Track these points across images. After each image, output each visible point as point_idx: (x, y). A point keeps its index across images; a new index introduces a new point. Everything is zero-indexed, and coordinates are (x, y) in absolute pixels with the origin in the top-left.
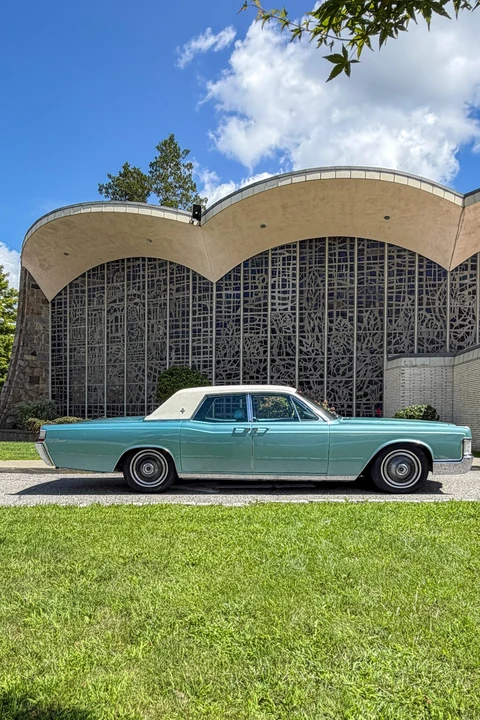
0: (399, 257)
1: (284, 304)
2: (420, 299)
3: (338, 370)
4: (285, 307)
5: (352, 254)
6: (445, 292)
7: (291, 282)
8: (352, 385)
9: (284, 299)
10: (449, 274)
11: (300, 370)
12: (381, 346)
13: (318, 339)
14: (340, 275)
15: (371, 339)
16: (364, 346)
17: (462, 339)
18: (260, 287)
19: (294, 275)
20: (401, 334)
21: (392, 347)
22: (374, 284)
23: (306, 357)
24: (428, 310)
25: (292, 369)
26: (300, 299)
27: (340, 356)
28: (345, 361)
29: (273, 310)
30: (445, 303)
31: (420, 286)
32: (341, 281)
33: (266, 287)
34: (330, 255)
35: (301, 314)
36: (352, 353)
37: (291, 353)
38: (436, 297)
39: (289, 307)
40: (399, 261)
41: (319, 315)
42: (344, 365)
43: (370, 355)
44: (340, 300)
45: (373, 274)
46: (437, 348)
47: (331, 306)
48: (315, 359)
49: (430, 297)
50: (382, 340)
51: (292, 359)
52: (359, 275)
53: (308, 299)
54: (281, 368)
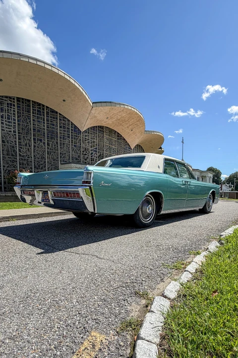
0: (63, 120)
1: (8, 128)
2: (72, 141)
3: (39, 166)
4: (10, 130)
5: (44, 113)
6: (81, 140)
7: (13, 118)
9: (10, 126)
10: (82, 133)
11: (20, 164)
12: (58, 158)
13: (28, 150)
14: (39, 121)
15: (53, 154)
16: (51, 157)
17: (86, 160)
19: (14, 114)
20: (65, 154)
21: (62, 159)
22: (53, 130)
23: (23, 158)
24: (75, 146)
25: (15, 163)
26: (18, 128)
27: (40, 160)
28: (42, 163)
29: (2, 130)
30: (80, 144)
31: (72, 135)
32: (39, 124)
34: (33, 110)
35: (19, 136)
36: (45, 159)
37: (14, 154)
38: (78, 141)
39: (12, 130)
40: (64, 122)
41: (29, 138)
42: (42, 164)
43: (53, 161)
44: (39, 133)
45: (53, 125)
46: (78, 161)
47: (34, 135)
48: (27, 160)
49: (76, 141)
50: (58, 155)
51: (15, 158)
52: (47, 123)
53: (22, 129)
54: (9, 162)
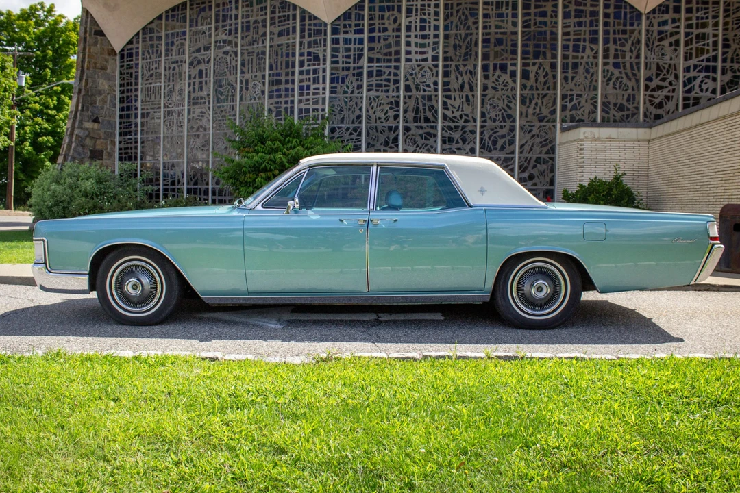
1: (422, 53)
2: (606, 50)
3: (495, 143)
4: (424, 56)
6: (639, 42)
7: (433, 23)
8: (514, 162)
9: (423, 45)
10: (644, 18)
11: (443, 142)
12: (553, 112)
13: (468, 99)
14: (500, 15)
15: (539, 102)
16: (531, 111)
17: (660, 105)
18: (390, 29)
19: (437, 14)
20: (580, 96)
21: (568, 113)
22: (544, 29)
23: (452, 125)
24: (616, 65)
25: (432, 140)
26: (445, 46)
27: (497, 123)
28: (504, 131)
29: (408, 60)
30: (638, 56)
31: (606, 32)
32: (500, 24)
33: (399, 30)
35: (445, 66)
36: (514, 121)
37: (431, 118)
38: (627, 48)
39: (429, 56)
41: (470, 67)
42: (503, 137)
43: (538, 124)
44: (498, 48)
45: (544, 14)
46: (628, 116)
47: (486, 57)
48: (463, 128)
49: (618, 47)
50: (554, 103)
51: (432, 127)
52: (524, 15)
53: (455, 46)
54: (418, 139)
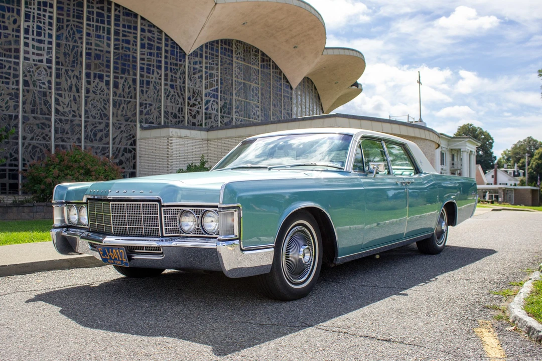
0: (150, 31)
1: (38, 55)
2: (166, 75)
3: (95, 135)
4: (40, 58)
5: (109, 17)
6: (184, 73)
7: (47, 31)
8: (109, 152)
9: (39, 49)
10: (187, 57)
11: (56, 131)
12: (135, 115)
13: (75, 99)
14: (99, 37)
15: (125, 106)
16: (120, 112)
17: (194, 117)
18: (10, 28)
19: (50, 24)
20: (151, 105)
21: (143, 117)
22: (128, 53)
23: (63, 118)
24: (172, 86)
25: (47, 130)
26: (57, 53)
27: (97, 120)
28: (102, 127)
29: (26, 59)
30: (184, 83)
31: (166, 63)
32: (98, 43)
33: (18, 31)
34: (89, 12)
35: (57, 69)
36: (108, 119)
37: (46, 111)
38: (178, 75)
39: (45, 58)
40: (149, 35)
41: (77, 73)
42: (101, 131)
43: (125, 123)
44: (97, 62)
45: (128, 42)
46: (179, 122)
47: (88, 66)
48: (72, 121)
49: (173, 75)
50: (135, 108)
51: (47, 119)
52: (116, 40)
53: (65, 54)
54: (35, 127)
